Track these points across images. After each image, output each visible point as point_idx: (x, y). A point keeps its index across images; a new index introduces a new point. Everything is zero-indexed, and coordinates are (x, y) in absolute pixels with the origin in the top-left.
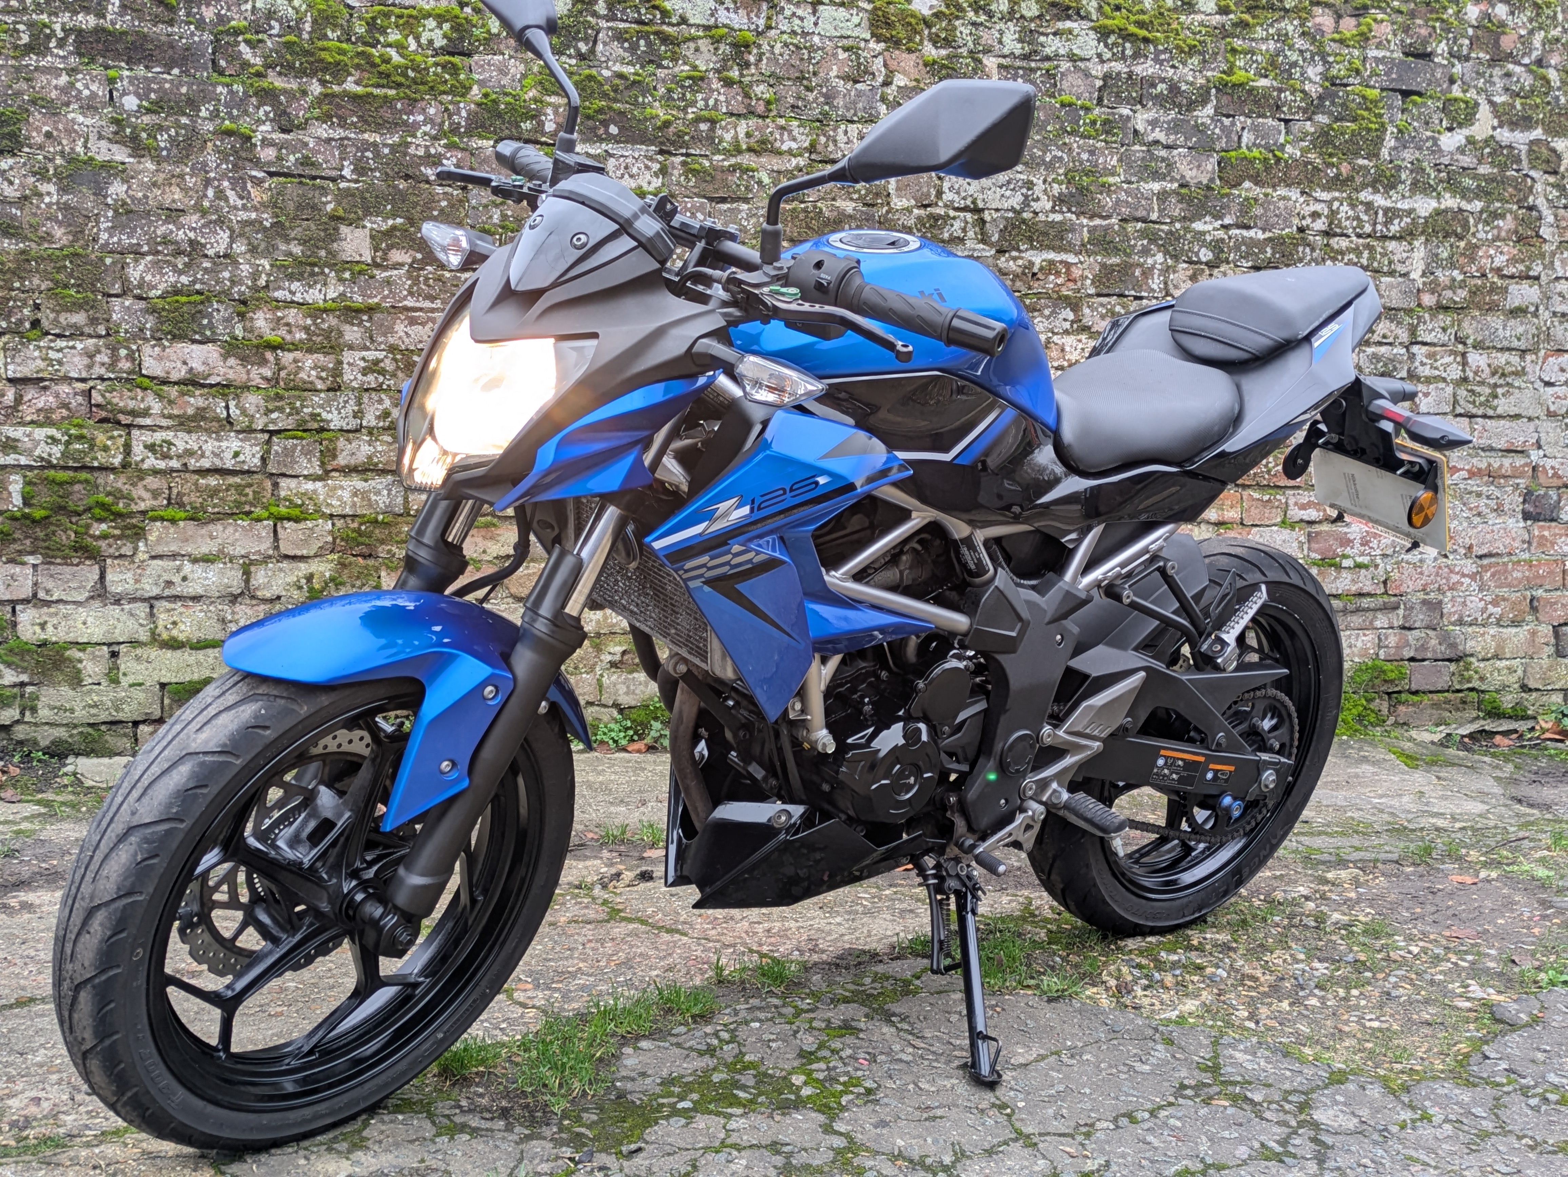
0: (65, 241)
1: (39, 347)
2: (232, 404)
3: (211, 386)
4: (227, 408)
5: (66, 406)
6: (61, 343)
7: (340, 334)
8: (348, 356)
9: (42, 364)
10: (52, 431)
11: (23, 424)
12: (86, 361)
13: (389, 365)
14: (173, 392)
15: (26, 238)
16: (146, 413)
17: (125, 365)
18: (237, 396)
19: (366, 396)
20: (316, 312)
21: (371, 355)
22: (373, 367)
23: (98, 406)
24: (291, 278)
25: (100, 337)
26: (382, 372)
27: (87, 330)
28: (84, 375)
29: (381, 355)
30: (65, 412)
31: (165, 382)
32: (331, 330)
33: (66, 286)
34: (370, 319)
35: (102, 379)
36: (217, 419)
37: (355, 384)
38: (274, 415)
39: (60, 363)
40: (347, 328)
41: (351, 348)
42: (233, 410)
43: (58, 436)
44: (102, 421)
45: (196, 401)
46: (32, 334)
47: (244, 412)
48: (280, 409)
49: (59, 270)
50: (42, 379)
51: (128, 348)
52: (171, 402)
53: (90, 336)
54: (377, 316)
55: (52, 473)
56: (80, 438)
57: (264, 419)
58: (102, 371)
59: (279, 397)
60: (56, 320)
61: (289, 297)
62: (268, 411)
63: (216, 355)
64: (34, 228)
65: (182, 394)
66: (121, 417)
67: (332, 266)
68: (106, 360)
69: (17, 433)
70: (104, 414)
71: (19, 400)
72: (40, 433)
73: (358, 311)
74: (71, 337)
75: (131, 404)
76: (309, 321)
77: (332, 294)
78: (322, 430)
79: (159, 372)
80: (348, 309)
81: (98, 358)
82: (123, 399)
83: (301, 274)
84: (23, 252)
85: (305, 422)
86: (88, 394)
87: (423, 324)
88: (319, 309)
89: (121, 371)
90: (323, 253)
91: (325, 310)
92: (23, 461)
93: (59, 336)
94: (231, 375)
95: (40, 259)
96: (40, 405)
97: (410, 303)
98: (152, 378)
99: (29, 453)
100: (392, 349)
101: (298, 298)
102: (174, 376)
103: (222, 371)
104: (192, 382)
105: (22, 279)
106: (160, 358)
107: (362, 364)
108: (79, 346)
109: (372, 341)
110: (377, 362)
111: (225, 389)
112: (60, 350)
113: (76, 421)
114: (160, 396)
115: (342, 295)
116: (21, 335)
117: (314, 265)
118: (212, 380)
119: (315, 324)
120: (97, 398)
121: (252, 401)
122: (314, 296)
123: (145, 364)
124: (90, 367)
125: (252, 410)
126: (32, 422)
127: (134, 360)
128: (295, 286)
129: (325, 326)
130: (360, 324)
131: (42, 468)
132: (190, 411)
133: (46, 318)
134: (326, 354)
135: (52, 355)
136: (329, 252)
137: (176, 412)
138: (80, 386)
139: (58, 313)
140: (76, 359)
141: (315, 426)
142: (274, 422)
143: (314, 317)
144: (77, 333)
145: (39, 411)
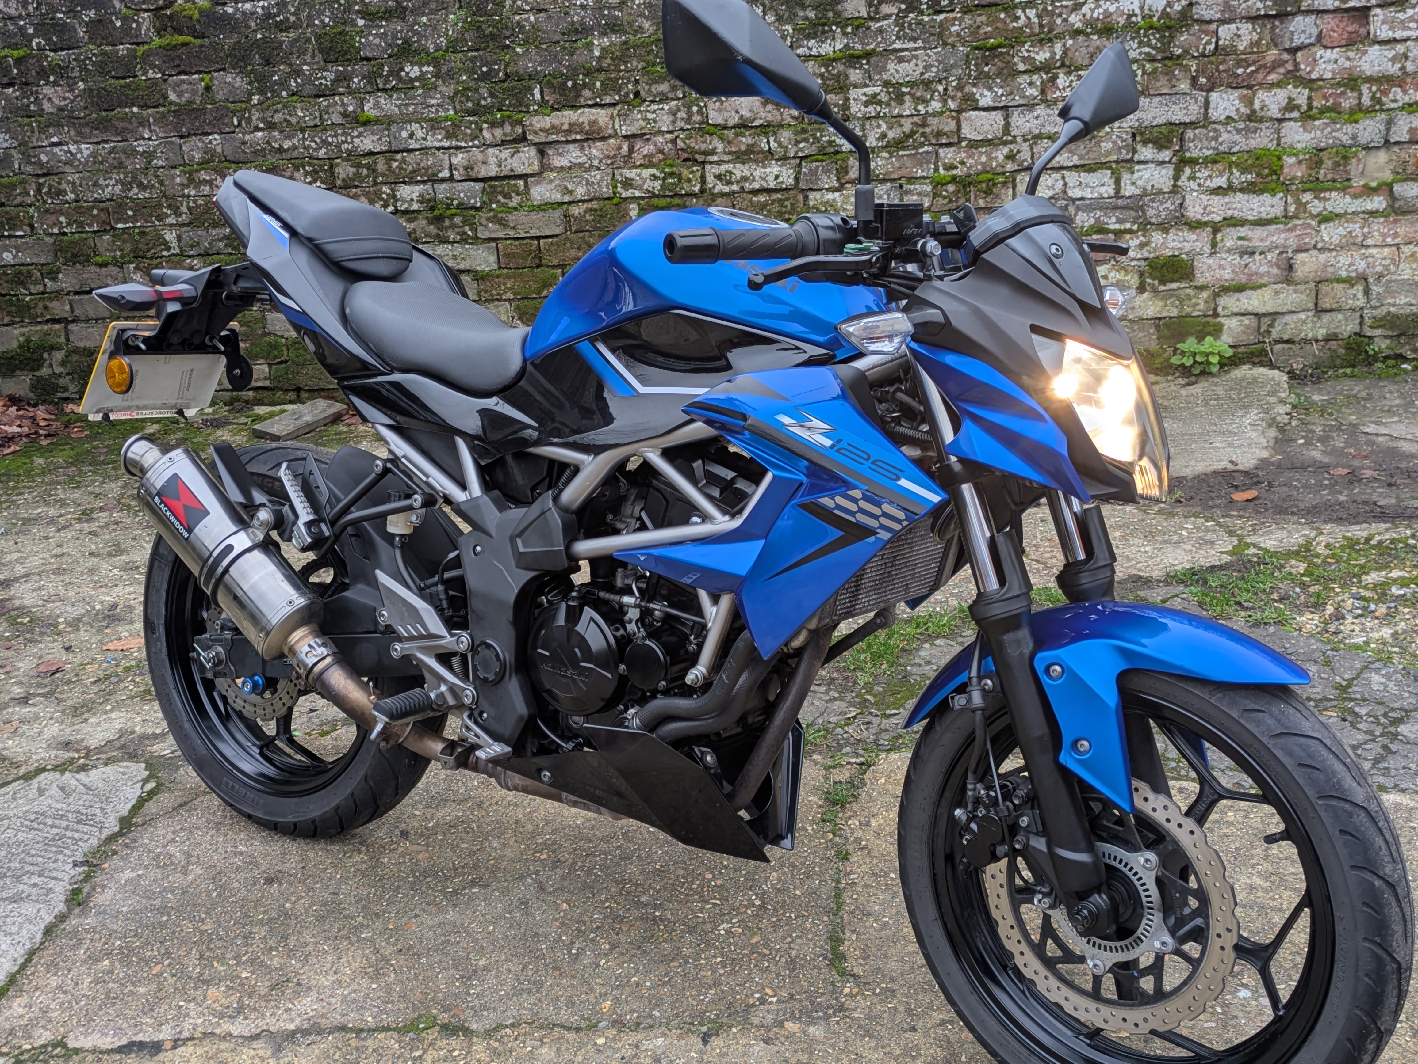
0: (651, 31)
1: (640, 111)
2: (772, 139)
3: (756, 127)
4: (768, 142)
5: (661, 151)
6: (654, 107)
7: (847, 77)
8: (853, 93)
9: (643, 123)
10: (653, 171)
11: (635, 167)
12: (671, 118)
13: (884, 97)
14: (730, 134)
15: (625, 33)
16: (713, 152)
17: (697, 118)
18: (775, 134)
19: (868, 123)
20: (827, 61)
21: (870, 90)
22: (873, 100)
23: (682, 150)
24: (808, 37)
25: (679, 99)
26: (880, 103)
27: (670, 95)
28: (671, 128)
29: (877, 90)
30: (661, 156)
31: (725, 128)
32: (839, 74)
33: (654, 64)
34: (868, 63)
35: (682, 129)
36: (762, 152)
37: (859, 115)
38: (802, 145)
39: (655, 121)
40: (851, 71)
41: (855, 86)
42: (772, 143)
43: (658, 174)
44: (686, 160)
45: (746, 140)
46: (635, 103)
47: (780, 145)
48: (806, 140)
49: (649, 52)
50: (645, 134)
51: (698, 105)
52: (729, 142)
53: (673, 99)
54: (873, 60)
55: (655, 201)
56: (672, 174)
57: (795, 149)
58: (682, 124)
59: (804, 131)
60: (649, 90)
61: (808, 52)
62: (797, 142)
63: (758, 104)
64: (631, 24)
65: (737, 135)
66: (698, 157)
67: (837, 24)
68: (685, 116)
69: (631, 174)
70: (686, 155)
71: (631, 150)
72: (647, 173)
73: (859, 57)
74: (661, 102)
75: (703, 147)
76: (823, 70)
77: (839, 46)
78: (837, 152)
79: (720, 121)
80: (852, 56)
81: (679, 115)
82: (698, 144)
83: (815, 33)
84: (625, 43)
85: (824, 148)
86: (674, 141)
87: (909, 61)
88: (829, 59)
89: (695, 123)
90: (830, 14)
91: (835, 60)
92: (637, 194)
93: (652, 101)
94: (770, 118)
95: (636, 47)
96: (645, 152)
97: (898, 45)
98: (715, 126)
99: (640, 188)
100: (886, 84)
101: (814, 52)
102: (731, 123)
103: (763, 115)
104: (743, 126)
105: (625, 63)
106: (720, 111)
107: (864, 98)
108: (666, 107)
109: (871, 80)
110: (875, 95)
111: (767, 129)
112: (654, 112)
113: (669, 162)
114: (722, 139)
115: (847, 46)
116: (628, 103)
117: (824, 24)
118: (756, 123)
119: (827, 71)
120: (680, 144)
121: (785, 135)
122: (826, 49)
123: (711, 116)
124: (674, 122)
125: (785, 142)
126: (641, 165)
127: (702, 114)
128: (812, 43)
129: (835, 72)
130: (860, 68)
131: (649, 198)
132: (743, 148)
133: (643, 89)
134: (837, 94)
135: (650, 116)
136: (835, 13)
137: (733, 149)
138: (669, 136)
139: (650, 85)
140: (665, 118)
141: (832, 150)
142: (802, 150)
143: (827, 66)
144: (664, 99)
145: (645, 156)
